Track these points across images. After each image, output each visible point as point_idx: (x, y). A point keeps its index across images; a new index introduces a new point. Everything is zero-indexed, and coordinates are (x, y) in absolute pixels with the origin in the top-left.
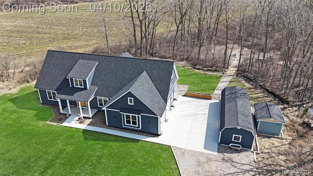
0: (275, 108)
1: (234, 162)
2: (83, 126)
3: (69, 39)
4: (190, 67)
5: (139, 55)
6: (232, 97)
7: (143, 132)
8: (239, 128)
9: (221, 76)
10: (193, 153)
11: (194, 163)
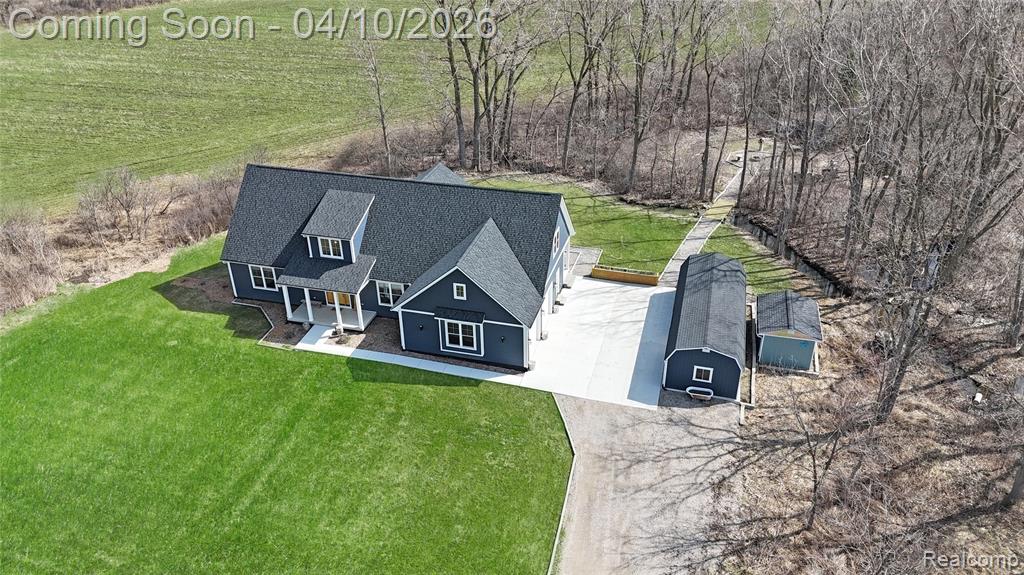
0: (805, 305)
1: (693, 425)
2: (347, 351)
3: (267, 114)
4: (610, 198)
5: (471, 162)
6: (703, 279)
7: (488, 364)
8: (706, 350)
9: (690, 222)
10: (602, 408)
11: (603, 428)
